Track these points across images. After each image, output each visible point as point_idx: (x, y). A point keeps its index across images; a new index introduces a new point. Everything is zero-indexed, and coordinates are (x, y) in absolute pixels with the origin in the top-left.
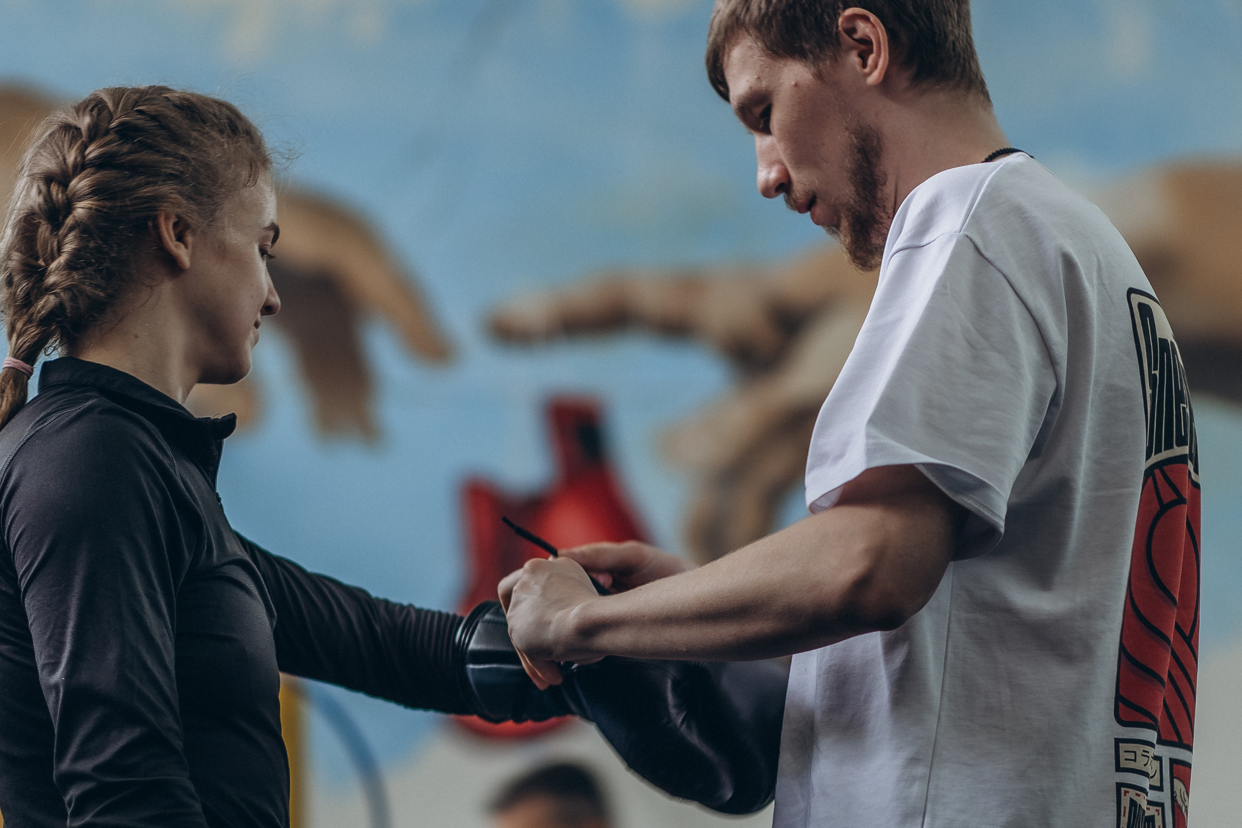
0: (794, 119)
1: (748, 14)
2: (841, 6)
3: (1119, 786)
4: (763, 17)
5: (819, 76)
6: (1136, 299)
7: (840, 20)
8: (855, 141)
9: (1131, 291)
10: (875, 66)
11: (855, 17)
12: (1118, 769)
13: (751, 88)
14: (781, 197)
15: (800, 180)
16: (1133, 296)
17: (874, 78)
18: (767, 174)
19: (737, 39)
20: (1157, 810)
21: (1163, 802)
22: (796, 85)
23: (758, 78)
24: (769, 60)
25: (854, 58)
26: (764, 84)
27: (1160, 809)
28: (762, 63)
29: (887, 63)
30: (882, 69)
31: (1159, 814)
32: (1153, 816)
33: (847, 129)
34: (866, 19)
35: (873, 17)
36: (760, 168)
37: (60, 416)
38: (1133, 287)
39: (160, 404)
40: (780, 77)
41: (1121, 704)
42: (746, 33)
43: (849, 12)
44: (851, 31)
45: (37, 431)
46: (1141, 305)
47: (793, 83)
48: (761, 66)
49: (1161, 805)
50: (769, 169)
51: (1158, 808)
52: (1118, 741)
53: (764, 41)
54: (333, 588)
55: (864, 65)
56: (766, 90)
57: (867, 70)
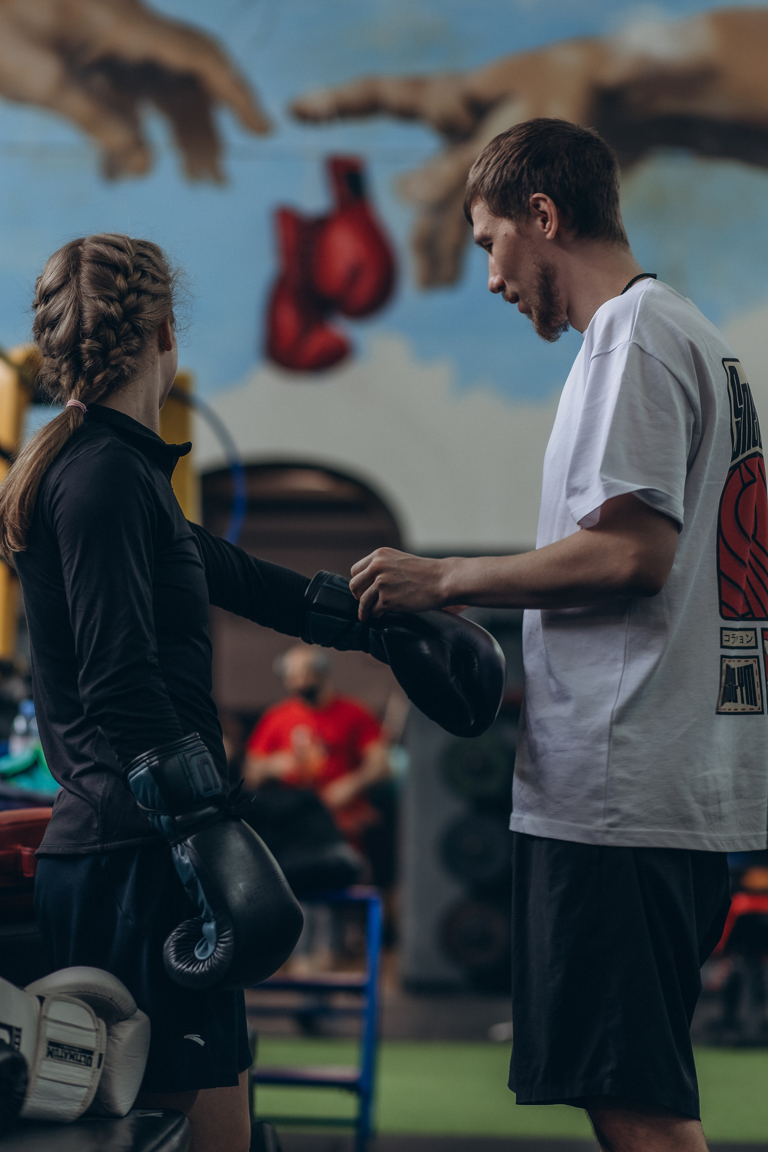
0: (504, 254)
1: (482, 187)
2: (532, 190)
3: (723, 657)
4: (490, 191)
5: (518, 231)
6: (728, 364)
7: (531, 200)
8: (539, 270)
9: (724, 360)
10: (550, 229)
11: (538, 199)
12: (722, 647)
13: (482, 233)
14: (500, 294)
15: (510, 288)
16: (725, 363)
17: (549, 235)
18: (494, 280)
19: (476, 202)
20: (755, 661)
21: (758, 655)
22: (506, 235)
23: (486, 227)
24: (492, 218)
25: (539, 222)
26: (489, 232)
27: (756, 659)
28: (489, 218)
29: (556, 228)
30: (553, 231)
31: (755, 663)
32: (752, 665)
33: (535, 263)
34: (545, 200)
35: (549, 200)
36: (490, 276)
37: (88, 450)
38: (724, 357)
39: (146, 435)
40: (497, 229)
41: (724, 607)
42: (481, 201)
43: (536, 195)
44: (537, 206)
45: (74, 459)
46: (730, 367)
47: (504, 233)
48: (489, 220)
49: (757, 657)
50: (494, 277)
51: (754, 659)
52: (722, 629)
53: (489, 206)
54: (226, 546)
55: (544, 227)
56: (490, 235)
57: (546, 230)
